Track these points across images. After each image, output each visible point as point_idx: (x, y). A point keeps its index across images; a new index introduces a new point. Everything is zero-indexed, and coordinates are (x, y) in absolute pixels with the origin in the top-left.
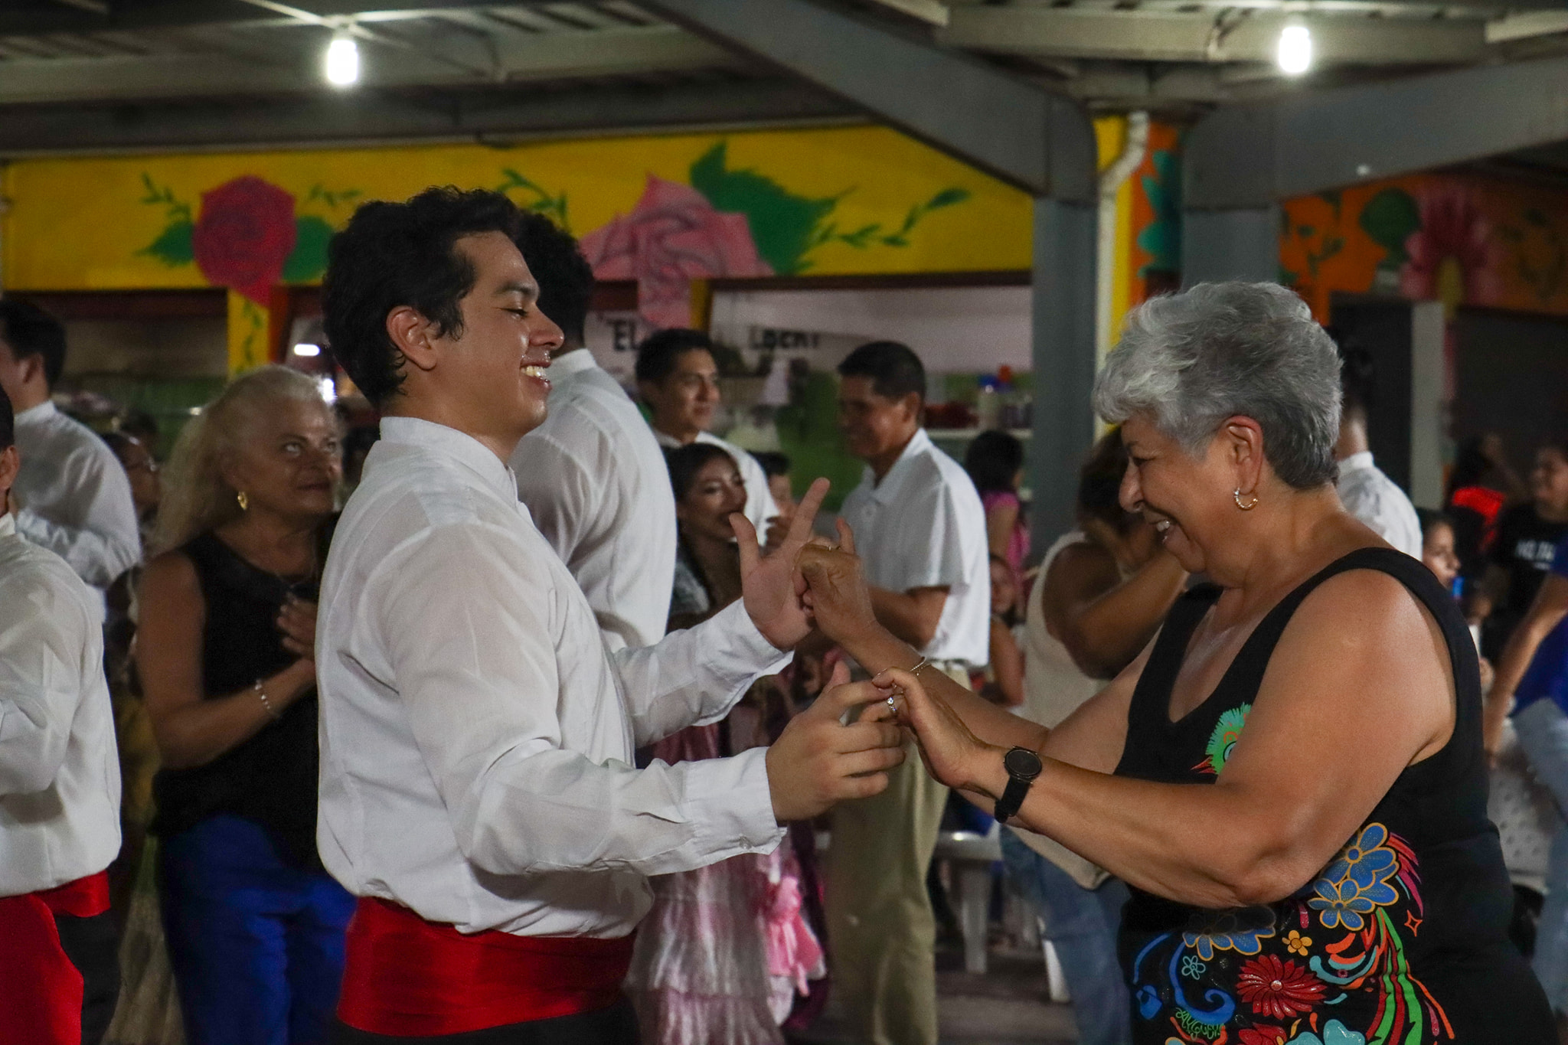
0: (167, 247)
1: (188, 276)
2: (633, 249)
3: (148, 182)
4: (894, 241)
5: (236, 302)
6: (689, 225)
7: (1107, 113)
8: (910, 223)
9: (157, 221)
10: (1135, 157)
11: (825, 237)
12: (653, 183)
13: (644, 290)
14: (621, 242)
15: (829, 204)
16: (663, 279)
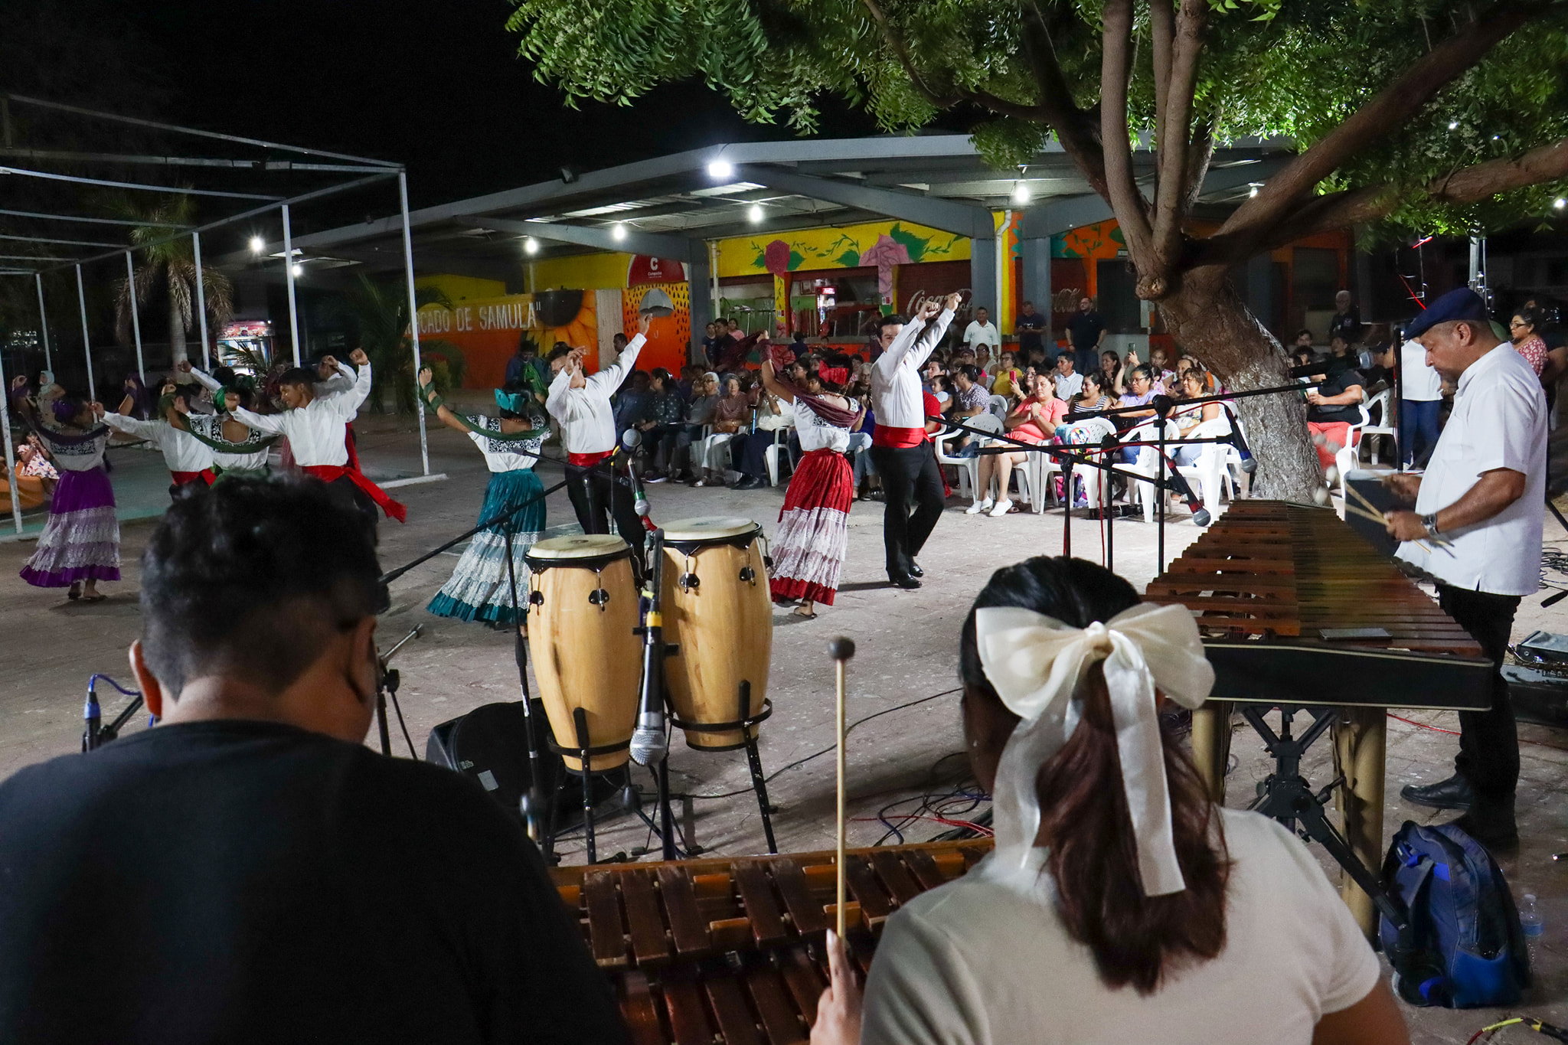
0: (758, 263)
1: (764, 271)
2: (876, 256)
3: (753, 243)
4: (945, 251)
5: (776, 277)
6: (891, 249)
7: (999, 210)
8: (949, 246)
9: (755, 255)
10: (1008, 223)
11: (926, 251)
12: (881, 237)
13: (880, 269)
14: (873, 255)
15: (928, 240)
16: (884, 265)
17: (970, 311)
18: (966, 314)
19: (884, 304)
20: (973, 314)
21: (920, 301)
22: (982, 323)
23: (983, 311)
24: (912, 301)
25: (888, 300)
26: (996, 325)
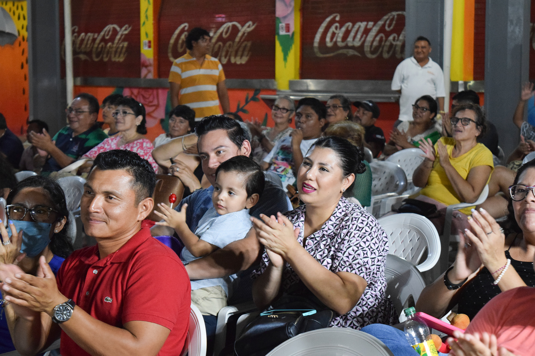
17: (403, 46)
18: (398, 49)
19: (282, 32)
20: (408, 49)
21: (333, 29)
22: (422, 61)
23: (423, 43)
24: (321, 30)
25: (288, 28)
26: (441, 65)
